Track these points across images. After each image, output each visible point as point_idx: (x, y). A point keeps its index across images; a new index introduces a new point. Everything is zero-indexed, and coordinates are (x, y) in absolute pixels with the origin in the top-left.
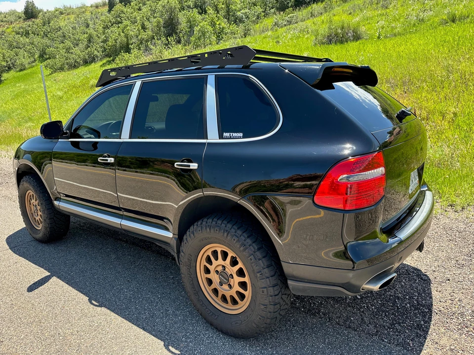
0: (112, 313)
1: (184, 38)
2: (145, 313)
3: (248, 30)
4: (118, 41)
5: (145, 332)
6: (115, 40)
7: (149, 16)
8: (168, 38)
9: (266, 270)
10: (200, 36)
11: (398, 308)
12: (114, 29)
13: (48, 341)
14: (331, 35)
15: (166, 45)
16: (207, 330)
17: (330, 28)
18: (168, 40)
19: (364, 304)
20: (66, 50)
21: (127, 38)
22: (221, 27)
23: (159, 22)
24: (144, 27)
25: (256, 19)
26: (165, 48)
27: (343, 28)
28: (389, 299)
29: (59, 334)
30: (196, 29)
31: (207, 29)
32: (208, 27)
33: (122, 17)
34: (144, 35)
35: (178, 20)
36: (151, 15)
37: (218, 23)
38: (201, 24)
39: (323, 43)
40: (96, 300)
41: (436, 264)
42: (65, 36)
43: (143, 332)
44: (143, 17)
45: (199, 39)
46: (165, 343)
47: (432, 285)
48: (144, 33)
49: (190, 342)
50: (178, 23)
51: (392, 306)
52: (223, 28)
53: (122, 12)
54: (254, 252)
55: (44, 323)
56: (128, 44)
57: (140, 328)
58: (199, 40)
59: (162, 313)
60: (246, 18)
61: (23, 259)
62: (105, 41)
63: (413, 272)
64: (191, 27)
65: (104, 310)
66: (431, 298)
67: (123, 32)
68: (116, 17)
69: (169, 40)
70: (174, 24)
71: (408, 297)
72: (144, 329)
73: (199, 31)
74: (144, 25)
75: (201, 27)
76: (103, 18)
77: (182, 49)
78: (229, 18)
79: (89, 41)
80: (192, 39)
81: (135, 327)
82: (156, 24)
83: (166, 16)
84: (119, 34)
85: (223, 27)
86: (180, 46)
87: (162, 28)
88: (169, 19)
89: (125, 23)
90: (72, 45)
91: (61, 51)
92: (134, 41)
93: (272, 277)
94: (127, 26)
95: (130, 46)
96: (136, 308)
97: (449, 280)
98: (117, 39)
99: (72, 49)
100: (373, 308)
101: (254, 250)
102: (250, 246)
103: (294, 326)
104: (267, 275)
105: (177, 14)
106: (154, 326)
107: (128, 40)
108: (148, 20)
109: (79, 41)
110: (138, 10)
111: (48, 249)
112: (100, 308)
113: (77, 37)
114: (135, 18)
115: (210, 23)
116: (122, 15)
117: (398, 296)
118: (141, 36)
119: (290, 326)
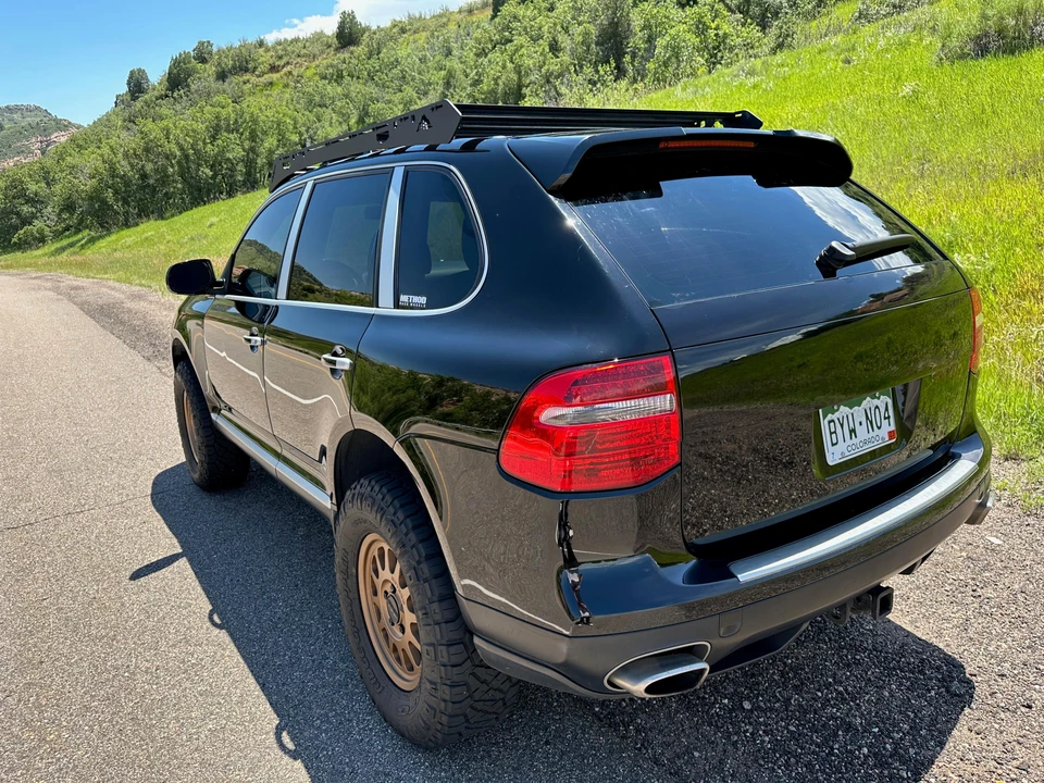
0: (232, 644)
1: (633, 66)
2: (285, 655)
3: (788, 35)
4: (500, 82)
5: (262, 693)
6: (496, 80)
7: (569, 22)
8: (599, 68)
9: (435, 606)
10: (669, 58)
11: (831, 753)
12: (495, 56)
13: (105, 676)
14: (986, 35)
15: (594, 84)
16: (371, 714)
17: (984, 17)
18: (597, 71)
19: (750, 724)
20: (405, 105)
21: (519, 73)
22: (721, 33)
23: (587, 34)
24: (555, 48)
25: (814, 8)
26: (591, 90)
27: (1021, 12)
28: (823, 726)
29: (128, 666)
30: (660, 42)
31: (684, 41)
32: (688, 36)
33: (513, 29)
34: (553, 65)
35: (629, 25)
36: (573, 18)
37: (713, 25)
38: (672, 32)
39: (963, 56)
40: (219, 615)
41: (1024, 657)
42: (404, 77)
43: (258, 691)
44: (555, 24)
45: (666, 64)
46: (281, 721)
47: (967, 710)
48: (555, 60)
49: (326, 731)
50: (629, 32)
51: (818, 745)
52: (726, 36)
53: (515, 17)
54: (419, 563)
55: (117, 642)
56: (520, 87)
57: (258, 682)
58: (666, 67)
59: (313, 661)
60: (791, 6)
61: (160, 517)
62: (476, 83)
63: (938, 668)
64: (650, 40)
65: (223, 636)
66: (942, 745)
67: (512, 62)
68: (503, 29)
69: (602, 73)
70: (620, 35)
71: (876, 730)
72: (263, 687)
73: (666, 47)
74: (556, 42)
75: (673, 39)
76: (477, 34)
77: (627, 90)
78: (747, 12)
79: (448, 85)
80: (651, 66)
81: (252, 680)
82: (580, 39)
83: (603, 20)
84: (504, 67)
85: (725, 34)
86: (624, 83)
87: (593, 46)
88: (610, 24)
89: (517, 40)
90: (415, 95)
91: (396, 109)
92: (533, 78)
93: (446, 622)
94: (522, 47)
95: (524, 90)
96: (275, 643)
97: (1030, 707)
98: (499, 77)
99: (416, 103)
100: (767, 739)
101: (417, 558)
102: (412, 547)
103: (547, 743)
104: (438, 617)
105: (628, 13)
106: (284, 684)
107: (520, 79)
108: (566, 30)
109: (430, 84)
110: (549, 10)
111: (207, 503)
112: (218, 631)
113: (425, 78)
114: (540, 29)
115: (693, 28)
116: (515, 25)
117: (850, 724)
118: (546, 67)
119: (538, 742)
